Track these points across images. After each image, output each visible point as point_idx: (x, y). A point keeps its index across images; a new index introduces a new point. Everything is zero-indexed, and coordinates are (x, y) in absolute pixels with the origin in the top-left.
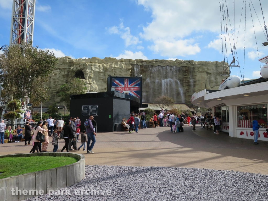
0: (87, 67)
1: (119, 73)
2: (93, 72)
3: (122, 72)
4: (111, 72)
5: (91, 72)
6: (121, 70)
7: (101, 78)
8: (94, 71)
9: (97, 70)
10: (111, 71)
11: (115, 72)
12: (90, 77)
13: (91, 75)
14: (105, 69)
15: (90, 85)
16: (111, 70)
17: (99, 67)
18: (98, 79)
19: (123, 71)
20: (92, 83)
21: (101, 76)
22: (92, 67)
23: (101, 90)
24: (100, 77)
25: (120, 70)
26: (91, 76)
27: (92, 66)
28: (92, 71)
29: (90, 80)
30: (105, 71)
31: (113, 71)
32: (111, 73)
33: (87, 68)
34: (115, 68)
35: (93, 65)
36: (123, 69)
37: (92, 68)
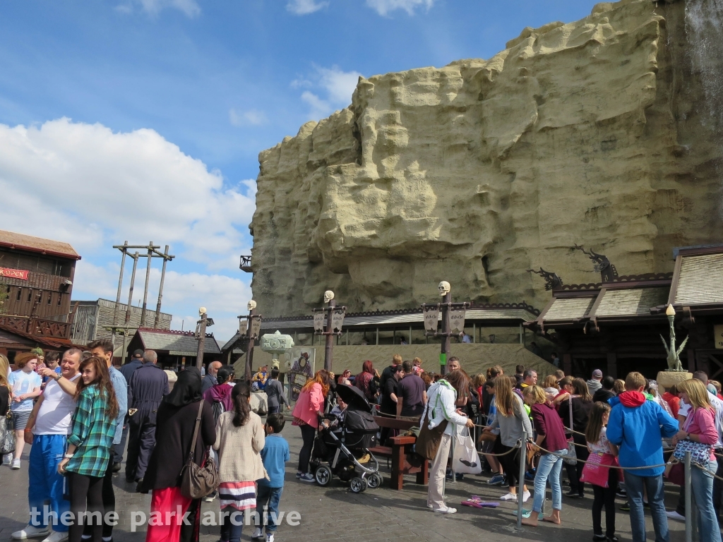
0: (370, 96)
1: (576, 84)
2: (404, 114)
3: (591, 69)
4: (517, 91)
5: (390, 120)
6: (583, 63)
7: (456, 137)
8: (410, 108)
9: (430, 99)
10: (513, 86)
11: (544, 83)
12: (386, 148)
13: (391, 133)
14: (477, 87)
15: (389, 188)
16: (514, 80)
17: (437, 85)
18: (436, 150)
19: (596, 62)
20: (399, 175)
21: (456, 131)
22: (396, 89)
23: (456, 210)
24: (449, 139)
25: (574, 62)
26: (390, 142)
27: (394, 83)
28: (398, 112)
29: (385, 162)
30: (481, 97)
31: (524, 81)
32: (515, 97)
33: (369, 101)
34: (543, 63)
35: (398, 79)
36: (595, 51)
37: (393, 95)
